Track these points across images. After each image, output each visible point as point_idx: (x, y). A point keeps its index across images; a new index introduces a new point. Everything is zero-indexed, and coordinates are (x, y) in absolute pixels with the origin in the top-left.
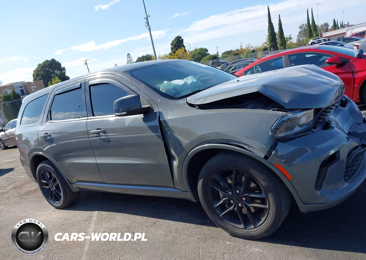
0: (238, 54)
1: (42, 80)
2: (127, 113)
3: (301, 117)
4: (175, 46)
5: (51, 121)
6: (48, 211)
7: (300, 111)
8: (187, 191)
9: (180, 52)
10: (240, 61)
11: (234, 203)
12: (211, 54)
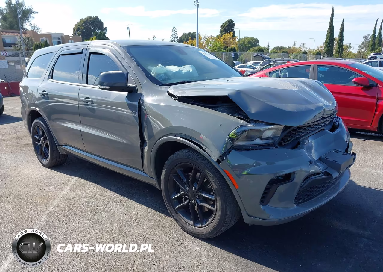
0: (287, 52)
1: (81, 36)
2: (110, 88)
3: (266, 130)
4: (225, 29)
5: (51, 80)
6: (35, 167)
7: (265, 124)
8: (153, 178)
9: (227, 37)
10: (283, 60)
11: (189, 199)
12: (261, 46)
